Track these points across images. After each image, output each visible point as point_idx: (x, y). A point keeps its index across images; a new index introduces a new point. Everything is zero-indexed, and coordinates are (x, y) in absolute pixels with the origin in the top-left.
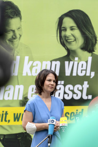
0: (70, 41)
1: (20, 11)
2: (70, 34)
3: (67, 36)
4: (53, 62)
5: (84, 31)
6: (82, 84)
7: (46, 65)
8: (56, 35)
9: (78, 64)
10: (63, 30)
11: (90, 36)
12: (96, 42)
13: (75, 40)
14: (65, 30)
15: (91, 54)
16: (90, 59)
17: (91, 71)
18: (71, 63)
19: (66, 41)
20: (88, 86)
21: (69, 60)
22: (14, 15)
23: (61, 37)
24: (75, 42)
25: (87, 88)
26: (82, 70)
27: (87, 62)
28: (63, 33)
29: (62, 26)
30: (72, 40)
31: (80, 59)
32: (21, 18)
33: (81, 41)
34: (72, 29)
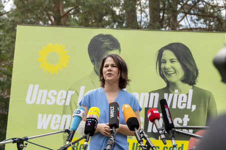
0: (170, 73)
1: (119, 44)
2: (170, 67)
3: (167, 68)
4: (151, 94)
5: (184, 63)
6: (182, 117)
7: (145, 96)
8: (155, 67)
9: (178, 96)
10: (163, 62)
11: (191, 68)
12: (197, 75)
13: (175, 72)
14: (165, 62)
15: (192, 87)
16: (191, 92)
17: (192, 104)
18: (171, 95)
19: (166, 73)
20: (188, 120)
21: (169, 93)
22: (113, 48)
23: (160, 69)
24: (175, 74)
25: (188, 122)
26: (182, 103)
27: (187, 95)
28: (163, 65)
29: (162, 59)
30: (172, 73)
31: (180, 91)
32: (120, 51)
33: (181, 73)
34: (172, 61)
